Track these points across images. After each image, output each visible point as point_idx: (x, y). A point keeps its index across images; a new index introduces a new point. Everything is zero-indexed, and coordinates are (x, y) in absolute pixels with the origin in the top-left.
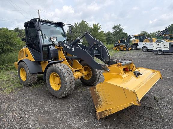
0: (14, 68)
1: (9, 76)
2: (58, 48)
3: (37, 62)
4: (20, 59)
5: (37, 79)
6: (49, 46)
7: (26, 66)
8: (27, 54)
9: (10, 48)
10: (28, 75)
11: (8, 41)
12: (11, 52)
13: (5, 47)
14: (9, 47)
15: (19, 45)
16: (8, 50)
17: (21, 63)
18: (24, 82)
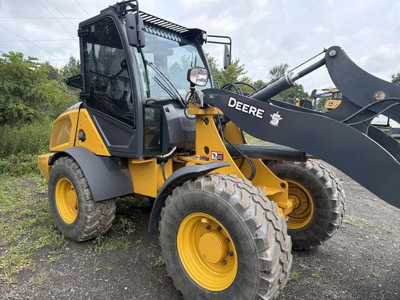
0: (34, 169)
1: (18, 196)
2: (201, 112)
3: (119, 162)
4: (55, 145)
5: (113, 217)
6: (165, 107)
7: (79, 171)
8: (81, 130)
9: (25, 109)
10: (84, 205)
11: (22, 87)
12: (28, 120)
13: (11, 105)
14: (21, 106)
15: (53, 101)
16: (20, 115)
17: (61, 159)
18: (69, 227)
